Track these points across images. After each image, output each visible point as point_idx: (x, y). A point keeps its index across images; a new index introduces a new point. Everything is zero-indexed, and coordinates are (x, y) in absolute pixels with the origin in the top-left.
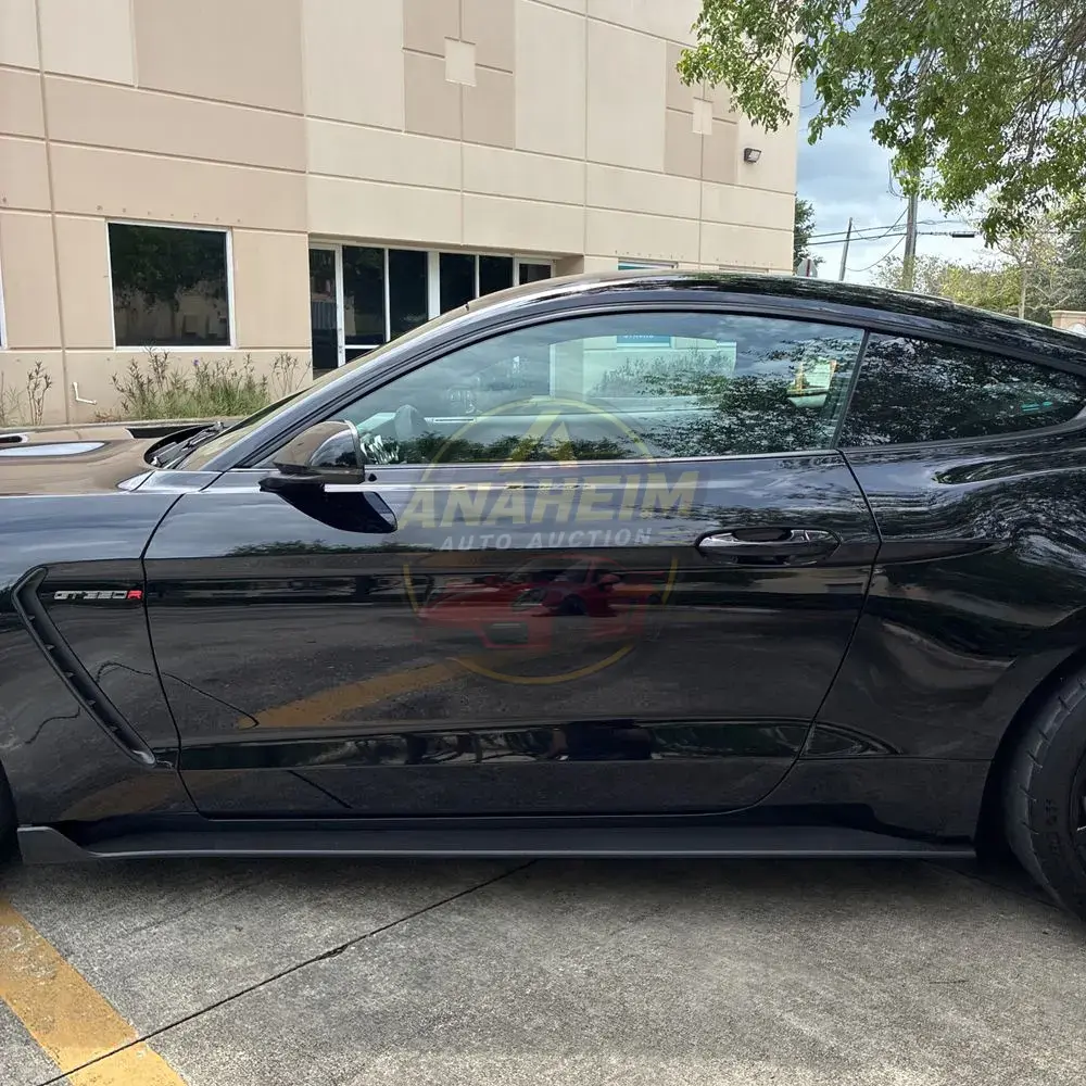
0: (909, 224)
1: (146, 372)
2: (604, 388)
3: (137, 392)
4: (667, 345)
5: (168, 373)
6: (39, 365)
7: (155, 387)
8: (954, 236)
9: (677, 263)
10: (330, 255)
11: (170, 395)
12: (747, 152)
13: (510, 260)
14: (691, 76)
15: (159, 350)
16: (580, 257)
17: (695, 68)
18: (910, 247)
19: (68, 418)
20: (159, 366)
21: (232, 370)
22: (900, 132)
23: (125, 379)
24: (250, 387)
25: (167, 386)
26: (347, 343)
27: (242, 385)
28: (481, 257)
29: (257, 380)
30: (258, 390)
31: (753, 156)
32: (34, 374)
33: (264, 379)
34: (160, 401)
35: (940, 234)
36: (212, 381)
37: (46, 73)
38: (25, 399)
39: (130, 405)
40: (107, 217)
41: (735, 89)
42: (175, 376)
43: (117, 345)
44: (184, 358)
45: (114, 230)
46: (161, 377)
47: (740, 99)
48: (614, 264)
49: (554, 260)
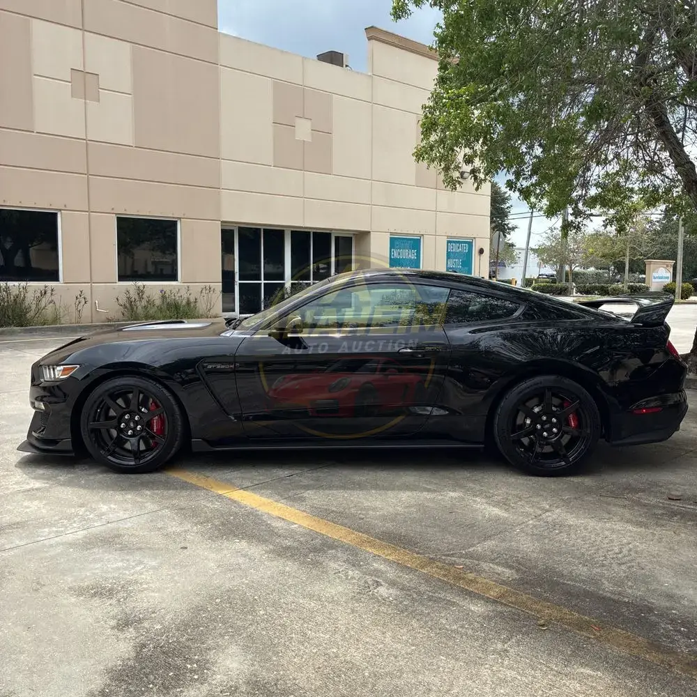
1: (133, 295)
3: (128, 305)
5: (144, 296)
6: (81, 292)
7: (138, 303)
9: (423, 235)
10: (232, 231)
11: (145, 307)
12: (462, 173)
13: (330, 234)
14: (419, 159)
15: (140, 283)
16: (369, 232)
17: (421, 155)
19: (92, 320)
20: (140, 292)
21: (179, 295)
22: (519, 185)
23: (123, 300)
24: (188, 303)
25: (144, 303)
26: (240, 280)
27: (184, 302)
28: (314, 232)
29: (192, 300)
30: (192, 305)
31: (465, 175)
32: (79, 297)
33: (196, 299)
34: (140, 310)
36: (168, 300)
37: (89, 140)
38: (73, 309)
39: (126, 313)
40: (116, 214)
41: (440, 165)
42: (148, 297)
43: (119, 281)
44: (154, 288)
45: (119, 219)
46: (141, 298)
47: (443, 169)
48: (388, 237)
49: (354, 234)
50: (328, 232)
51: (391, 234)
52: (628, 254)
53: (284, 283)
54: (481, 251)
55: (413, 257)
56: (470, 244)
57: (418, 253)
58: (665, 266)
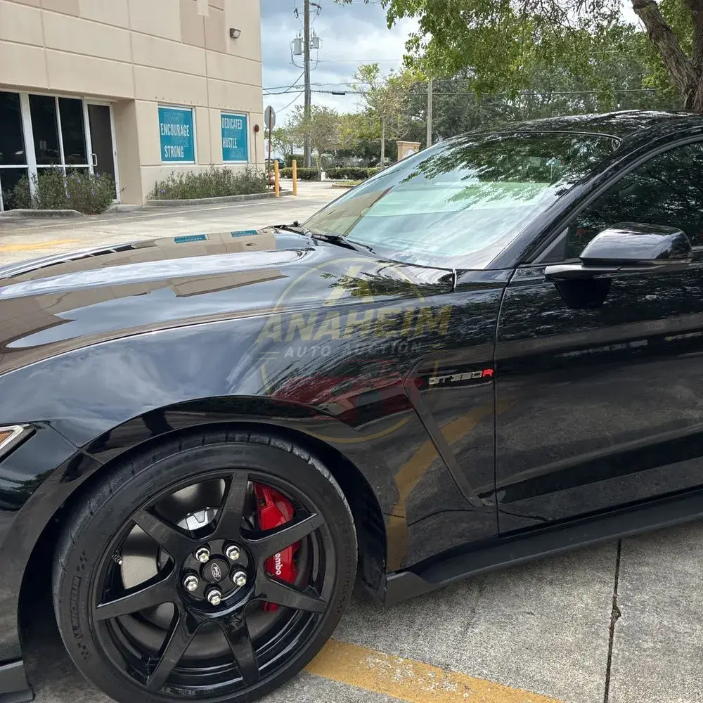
0: (306, 85)
2: (156, 195)
4: (193, 162)
8: (333, 93)
9: (194, 107)
12: (232, 31)
13: (80, 101)
16: (133, 100)
18: (307, 99)
28: (59, 98)
31: (236, 34)
35: (325, 92)
48: (156, 107)
49: (111, 103)
50: (78, 98)
51: (160, 103)
52: (383, 135)
53: (27, 168)
54: (256, 129)
55: (186, 134)
56: (244, 120)
57: (191, 129)
58: (413, 148)
